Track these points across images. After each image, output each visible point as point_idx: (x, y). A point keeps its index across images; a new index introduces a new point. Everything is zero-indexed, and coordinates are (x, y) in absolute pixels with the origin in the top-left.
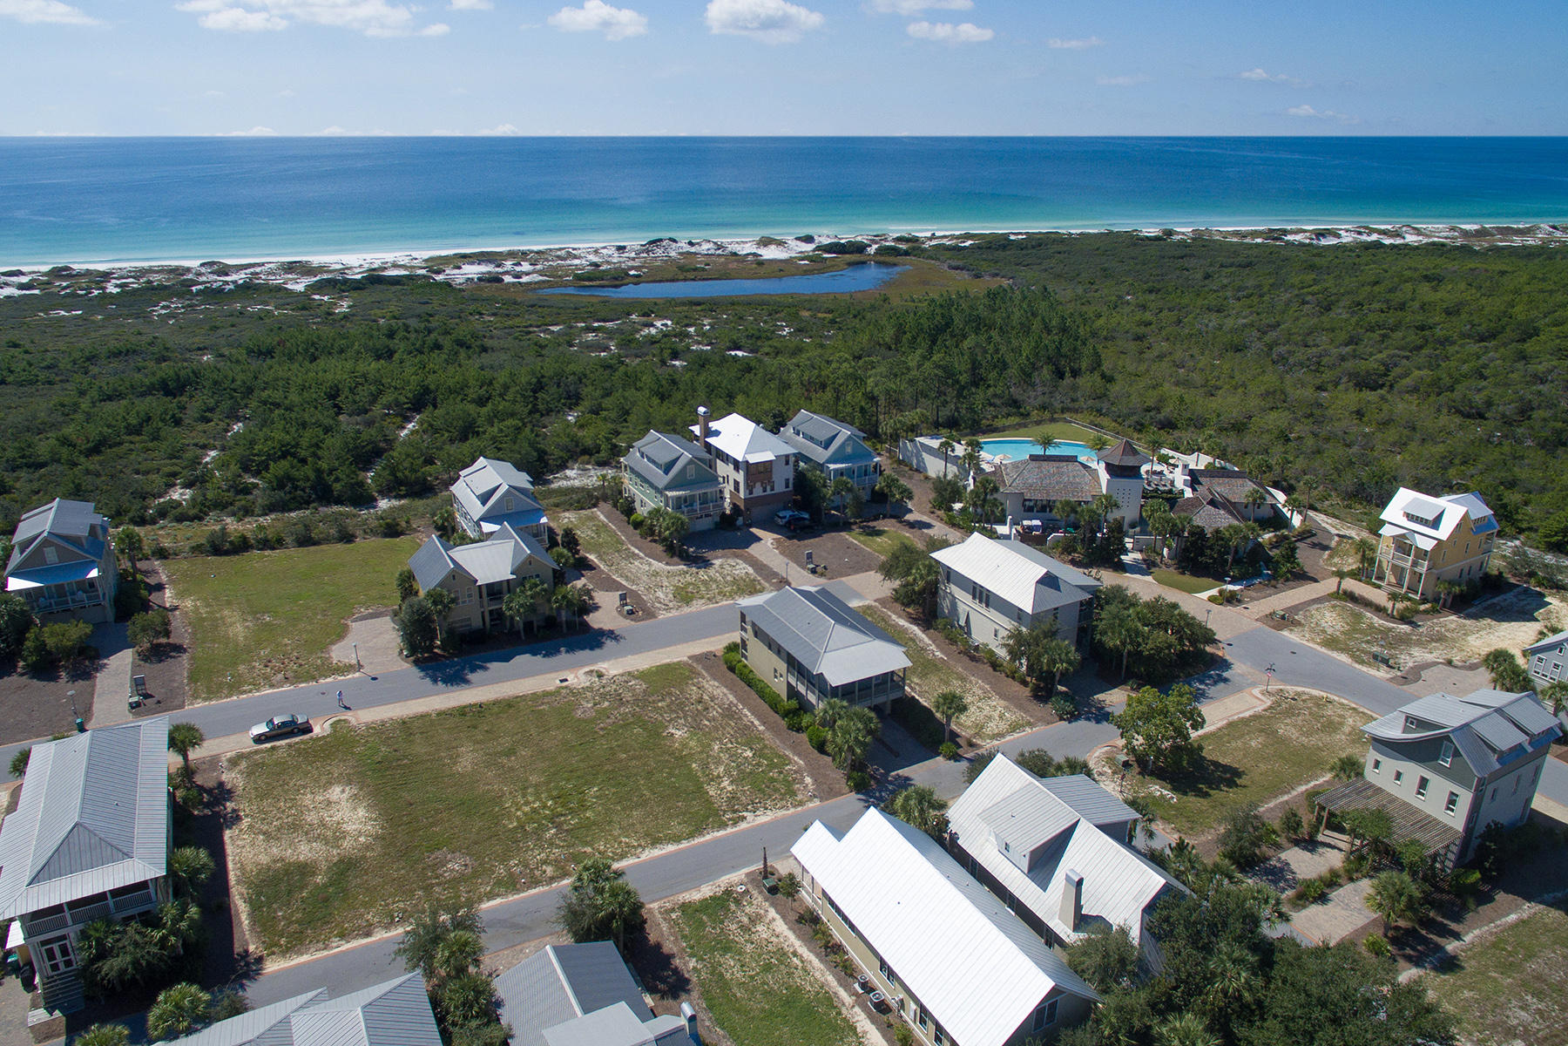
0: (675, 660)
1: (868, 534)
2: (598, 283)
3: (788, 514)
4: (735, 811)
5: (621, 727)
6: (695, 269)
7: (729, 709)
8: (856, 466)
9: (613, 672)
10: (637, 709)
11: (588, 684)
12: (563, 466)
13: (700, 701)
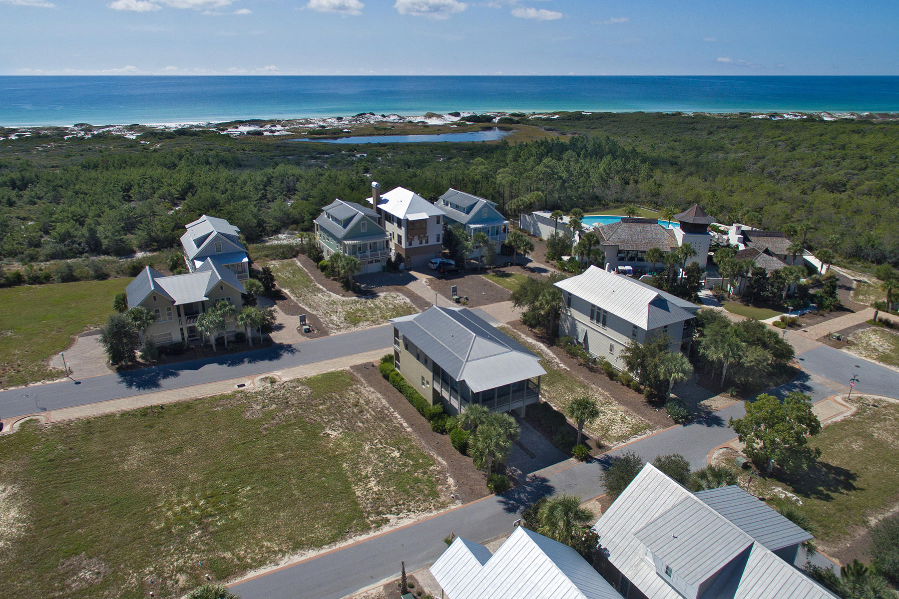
0: (339, 369)
1: (501, 276)
2: (323, 136)
3: (439, 260)
4: (379, 513)
5: (283, 427)
6: (385, 129)
7: (381, 412)
8: (490, 226)
9: (285, 379)
10: (300, 412)
11: (261, 389)
12: (277, 231)
13: (356, 405)
